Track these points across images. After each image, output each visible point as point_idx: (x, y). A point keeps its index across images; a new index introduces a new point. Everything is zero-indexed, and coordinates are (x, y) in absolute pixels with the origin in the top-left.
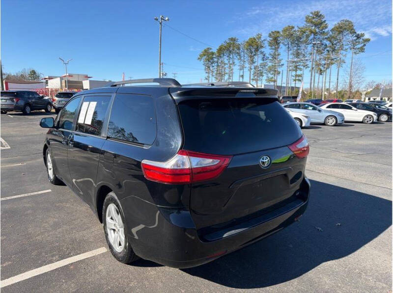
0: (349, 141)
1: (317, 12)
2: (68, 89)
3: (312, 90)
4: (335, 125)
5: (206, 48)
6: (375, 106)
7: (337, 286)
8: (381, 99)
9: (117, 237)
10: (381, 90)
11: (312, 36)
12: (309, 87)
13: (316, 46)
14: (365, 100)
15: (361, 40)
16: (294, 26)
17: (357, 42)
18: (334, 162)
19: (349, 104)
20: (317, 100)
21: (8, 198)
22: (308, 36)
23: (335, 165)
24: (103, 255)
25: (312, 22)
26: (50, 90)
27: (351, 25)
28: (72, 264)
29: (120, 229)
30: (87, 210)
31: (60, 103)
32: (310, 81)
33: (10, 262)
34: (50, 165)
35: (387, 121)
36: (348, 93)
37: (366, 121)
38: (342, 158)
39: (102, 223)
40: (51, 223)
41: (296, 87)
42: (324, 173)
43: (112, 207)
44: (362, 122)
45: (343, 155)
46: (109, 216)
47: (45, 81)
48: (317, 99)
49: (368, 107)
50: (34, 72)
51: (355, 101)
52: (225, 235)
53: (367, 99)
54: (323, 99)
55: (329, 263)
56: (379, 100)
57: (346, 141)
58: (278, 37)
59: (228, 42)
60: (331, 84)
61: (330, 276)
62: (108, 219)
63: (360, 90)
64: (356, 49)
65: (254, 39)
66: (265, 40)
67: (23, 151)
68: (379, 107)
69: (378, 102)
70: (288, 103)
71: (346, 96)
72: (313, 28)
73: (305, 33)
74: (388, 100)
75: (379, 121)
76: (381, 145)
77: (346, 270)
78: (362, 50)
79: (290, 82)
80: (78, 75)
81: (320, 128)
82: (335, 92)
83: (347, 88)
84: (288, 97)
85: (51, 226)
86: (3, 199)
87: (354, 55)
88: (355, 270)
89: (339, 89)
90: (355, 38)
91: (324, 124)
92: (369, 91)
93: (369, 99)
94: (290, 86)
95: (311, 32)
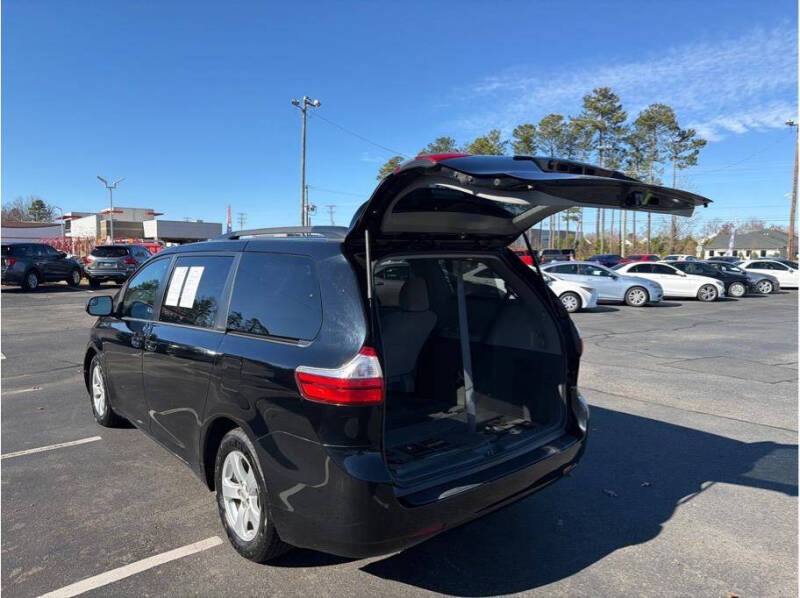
0: (673, 335)
1: (606, 89)
2: (115, 237)
3: (601, 238)
4: (644, 305)
5: (392, 156)
6: (720, 268)
7: (641, 587)
8: (735, 253)
9: (244, 513)
10: (733, 237)
11: (596, 135)
12: (595, 232)
13: (603, 153)
14: (703, 255)
15: (689, 143)
16: (561, 114)
17: (681, 146)
18: (642, 374)
19: (672, 264)
20: (610, 257)
21: (18, 454)
22: (589, 135)
23: (644, 380)
24: (216, 549)
25: (596, 108)
26: (74, 240)
27: (669, 114)
28: (158, 567)
29: (250, 498)
30: (176, 472)
31: (101, 267)
32: (595, 220)
33: (40, 568)
34: (98, 388)
35: (743, 296)
36: (671, 242)
37: (704, 297)
38: (656, 368)
39: (212, 489)
40: (110, 496)
41: (569, 232)
42: (622, 393)
43: (234, 459)
44: (696, 299)
45: (660, 361)
46: (227, 476)
47: (64, 222)
48: (610, 254)
49: (707, 269)
50: (40, 204)
51: (682, 258)
52: (442, 497)
53: (707, 253)
54: (623, 256)
55: (627, 549)
56: (731, 255)
57: (665, 335)
58: (532, 135)
59: (436, 145)
60: (638, 226)
61: (627, 571)
62: (226, 481)
63: (694, 236)
64: (679, 158)
65: (486, 139)
66: (507, 142)
67: (33, 365)
68: (728, 269)
69: (728, 259)
70: (554, 263)
71: (668, 249)
72: (599, 118)
73: (583, 128)
74: (748, 255)
75: (728, 297)
76: (730, 342)
77: (657, 559)
78: (692, 160)
79: (557, 222)
80: (135, 209)
81: (617, 310)
82: (646, 239)
83: (669, 233)
84: (555, 252)
85: (110, 503)
86: (7, 456)
87: (678, 170)
88: (673, 559)
89: (654, 235)
90: (678, 139)
91: (624, 303)
92: (710, 237)
93: (712, 253)
94: (557, 229)
95: (596, 127)
